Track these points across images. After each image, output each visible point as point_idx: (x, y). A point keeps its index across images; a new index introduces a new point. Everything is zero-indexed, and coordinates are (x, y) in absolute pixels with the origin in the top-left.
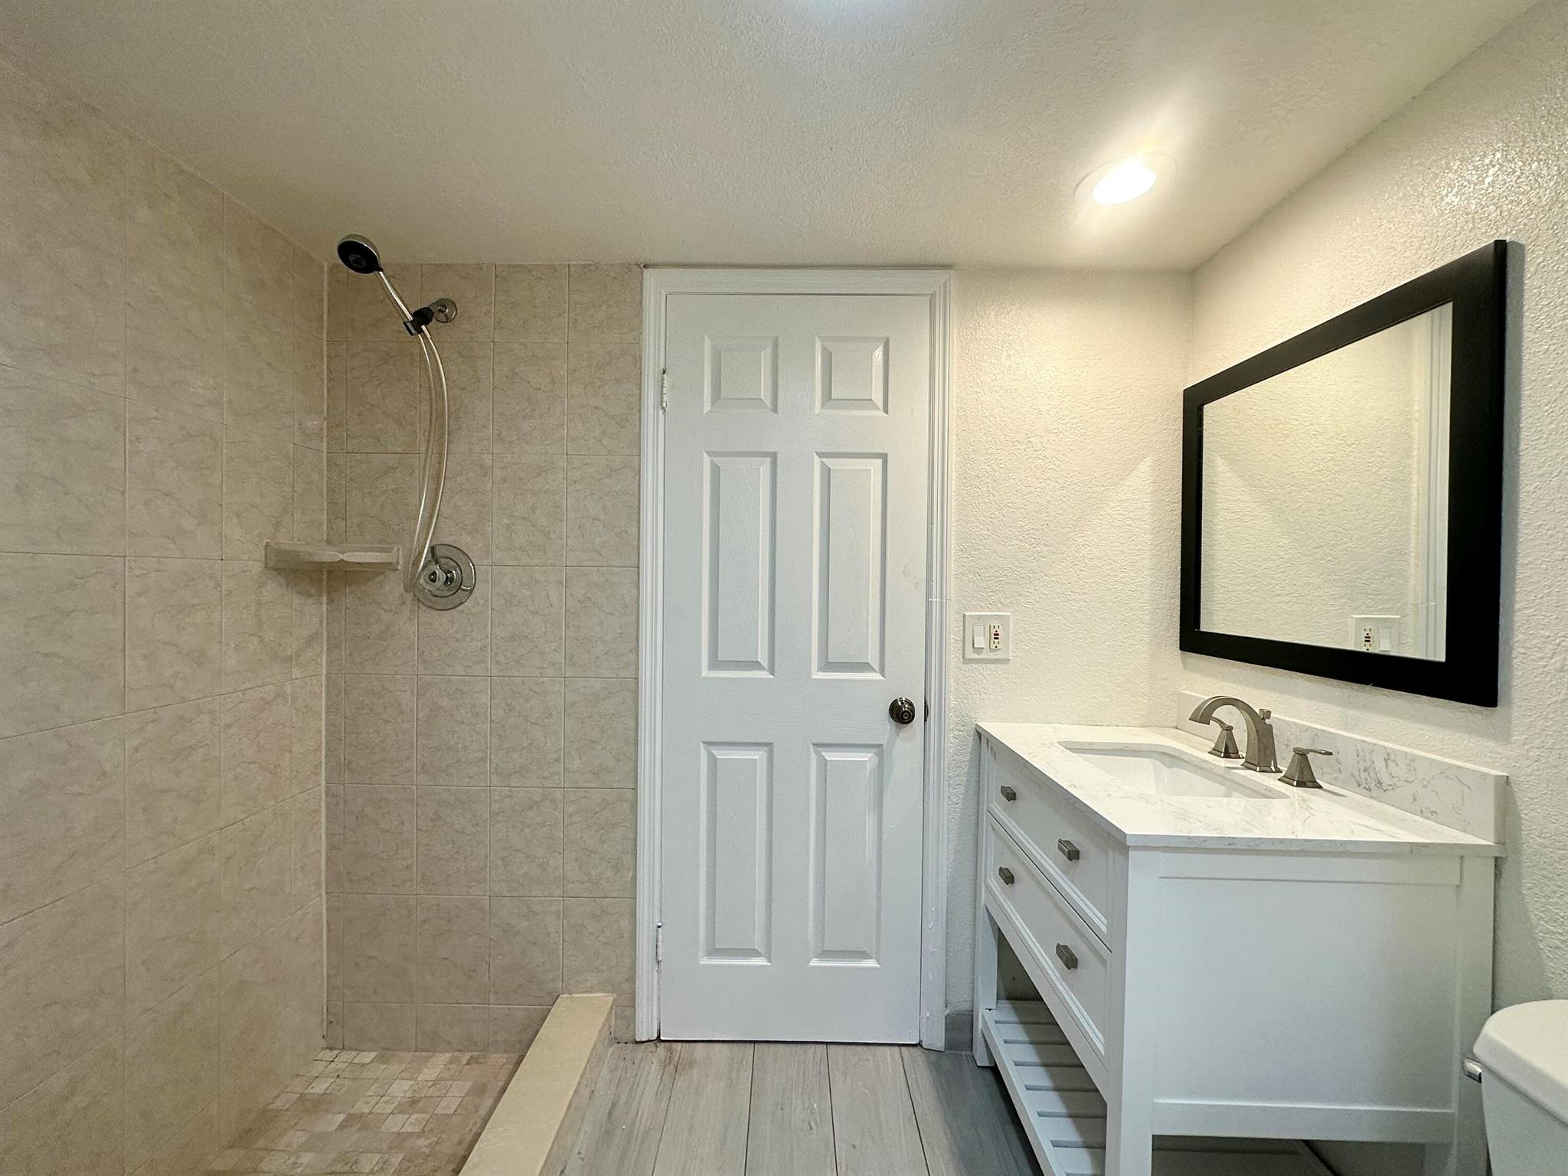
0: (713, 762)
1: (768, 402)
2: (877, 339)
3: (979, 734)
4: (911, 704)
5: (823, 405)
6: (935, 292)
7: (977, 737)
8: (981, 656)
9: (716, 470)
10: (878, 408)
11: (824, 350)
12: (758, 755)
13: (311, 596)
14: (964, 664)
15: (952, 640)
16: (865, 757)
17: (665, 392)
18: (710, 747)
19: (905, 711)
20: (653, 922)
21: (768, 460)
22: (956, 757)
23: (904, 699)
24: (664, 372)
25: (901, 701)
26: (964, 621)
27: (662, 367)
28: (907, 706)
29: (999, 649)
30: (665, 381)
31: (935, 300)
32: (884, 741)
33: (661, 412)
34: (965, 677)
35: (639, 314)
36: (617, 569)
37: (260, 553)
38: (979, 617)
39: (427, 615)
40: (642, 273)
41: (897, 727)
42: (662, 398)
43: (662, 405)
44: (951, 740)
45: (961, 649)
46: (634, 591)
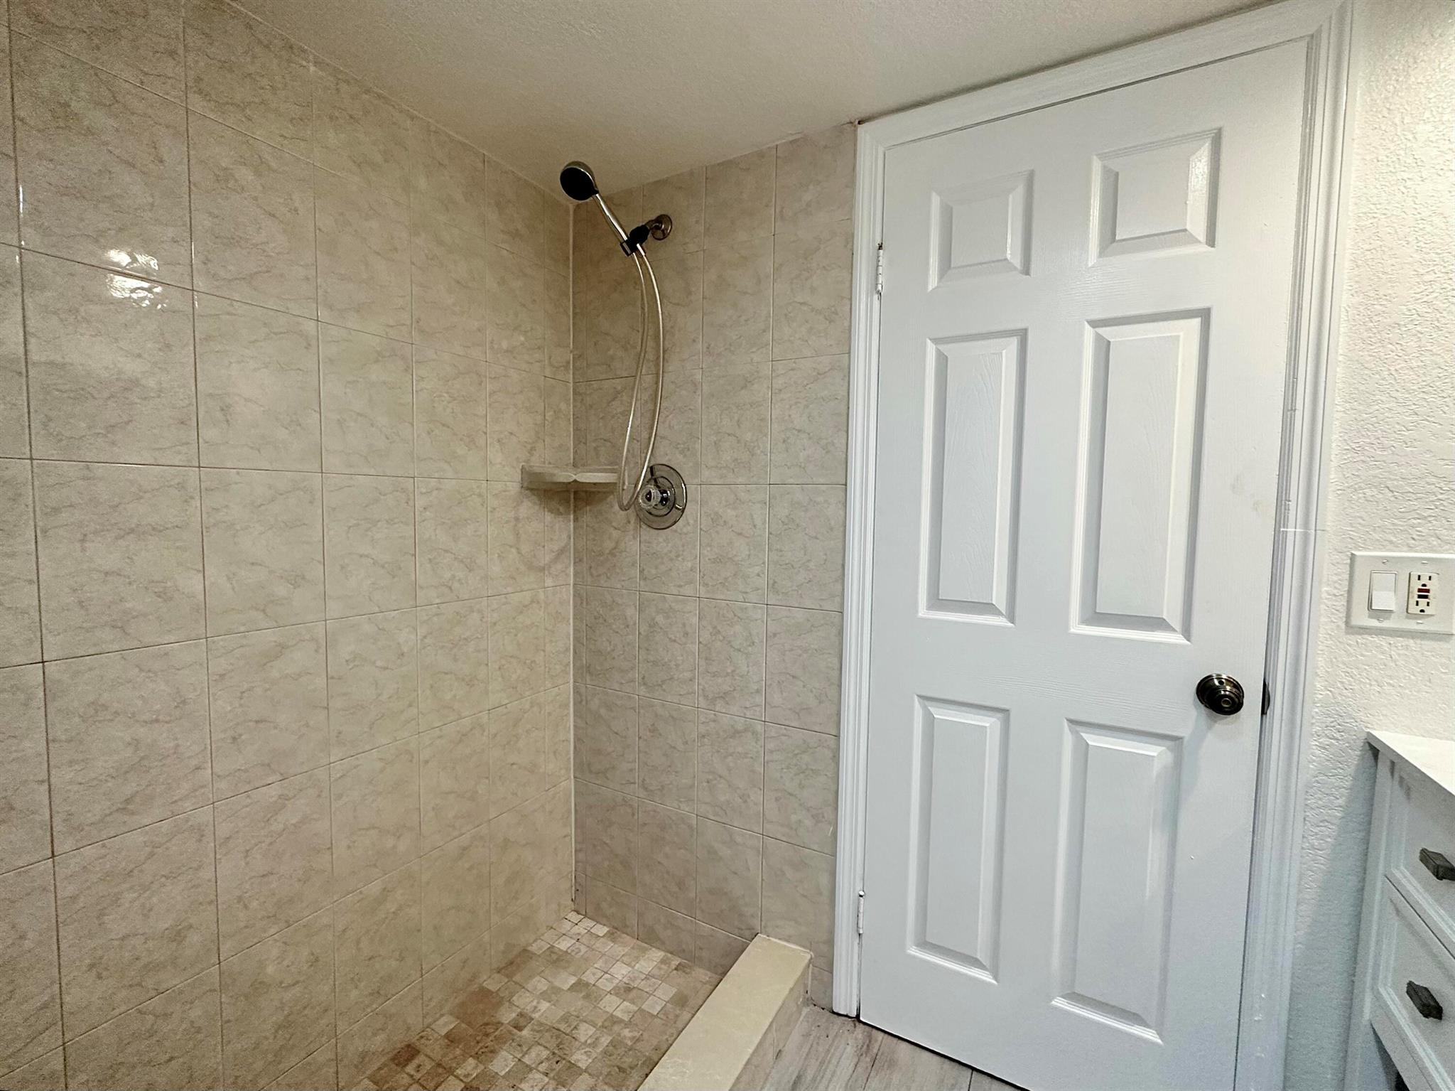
0: (930, 721)
1: (1017, 262)
2: (1199, 136)
3: (1374, 750)
4: (1237, 686)
5: (1103, 251)
6: (1319, 31)
7: (1369, 754)
8: (1386, 624)
9: (942, 360)
10: (1196, 241)
11: (1106, 170)
12: (989, 723)
13: (561, 514)
14: (1347, 633)
15: (1325, 595)
16: (1153, 750)
17: (880, 271)
18: (927, 703)
19: (1226, 696)
20: (854, 889)
21: (1014, 343)
22: (1321, 778)
23: (1224, 676)
24: (880, 247)
25: (1219, 679)
26: (1352, 565)
27: (879, 242)
28: (1228, 688)
29: (1429, 616)
30: (881, 258)
31: (1318, 45)
32: (1185, 732)
33: (876, 296)
34: (1349, 655)
35: (851, 183)
36: (824, 487)
37: (518, 477)
38: (1385, 561)
39: (647, 533)
40: (855, 131)
41: (1209, 716)
42: (877, 279)
43: (876, 287)
44: (1313, 752)
45: (1343, 609)
46: (842, 512)
